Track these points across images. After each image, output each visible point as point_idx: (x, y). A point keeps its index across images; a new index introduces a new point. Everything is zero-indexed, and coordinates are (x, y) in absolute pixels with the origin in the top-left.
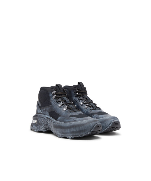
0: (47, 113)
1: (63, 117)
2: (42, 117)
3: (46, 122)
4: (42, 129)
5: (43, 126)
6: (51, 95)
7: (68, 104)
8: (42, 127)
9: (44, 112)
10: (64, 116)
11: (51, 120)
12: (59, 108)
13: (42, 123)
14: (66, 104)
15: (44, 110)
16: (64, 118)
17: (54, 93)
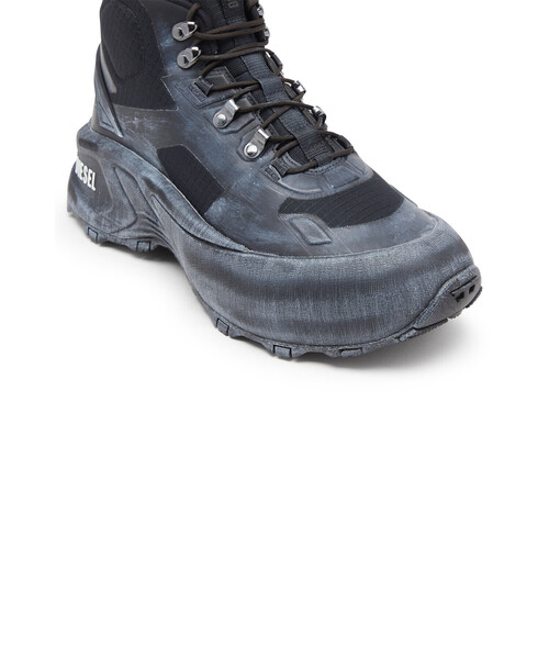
0: (152, 152)
1: (239, 207)
2: (123, 170)
3: (142, 202)
4: (124, 234)
5: (131, 219)
6: (167, 43)
7: (270, 107)
8: (125, 222)
9: (131, 135)
10: (244, 202)
11: (170, 205)
12: (220, 138)
13: (125, 201)
14: (264, 112)
15: (133, 126)
16: (248, 217)
17: (187, 34)
